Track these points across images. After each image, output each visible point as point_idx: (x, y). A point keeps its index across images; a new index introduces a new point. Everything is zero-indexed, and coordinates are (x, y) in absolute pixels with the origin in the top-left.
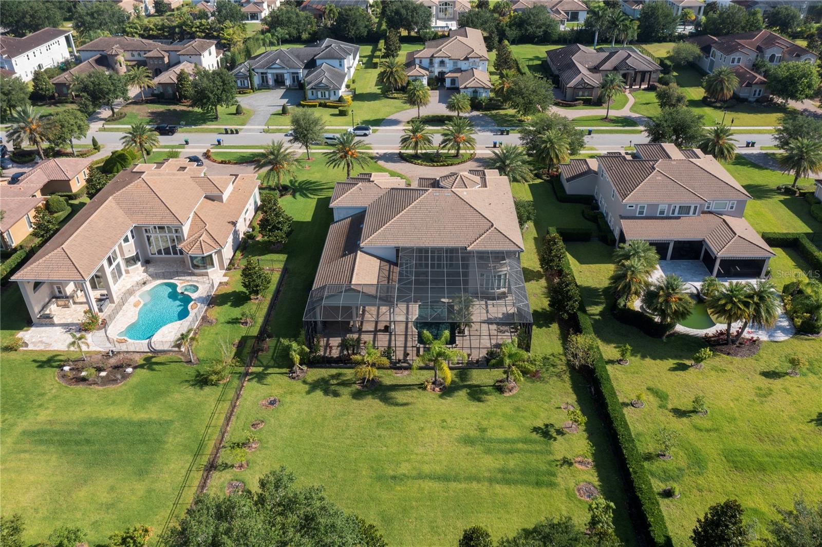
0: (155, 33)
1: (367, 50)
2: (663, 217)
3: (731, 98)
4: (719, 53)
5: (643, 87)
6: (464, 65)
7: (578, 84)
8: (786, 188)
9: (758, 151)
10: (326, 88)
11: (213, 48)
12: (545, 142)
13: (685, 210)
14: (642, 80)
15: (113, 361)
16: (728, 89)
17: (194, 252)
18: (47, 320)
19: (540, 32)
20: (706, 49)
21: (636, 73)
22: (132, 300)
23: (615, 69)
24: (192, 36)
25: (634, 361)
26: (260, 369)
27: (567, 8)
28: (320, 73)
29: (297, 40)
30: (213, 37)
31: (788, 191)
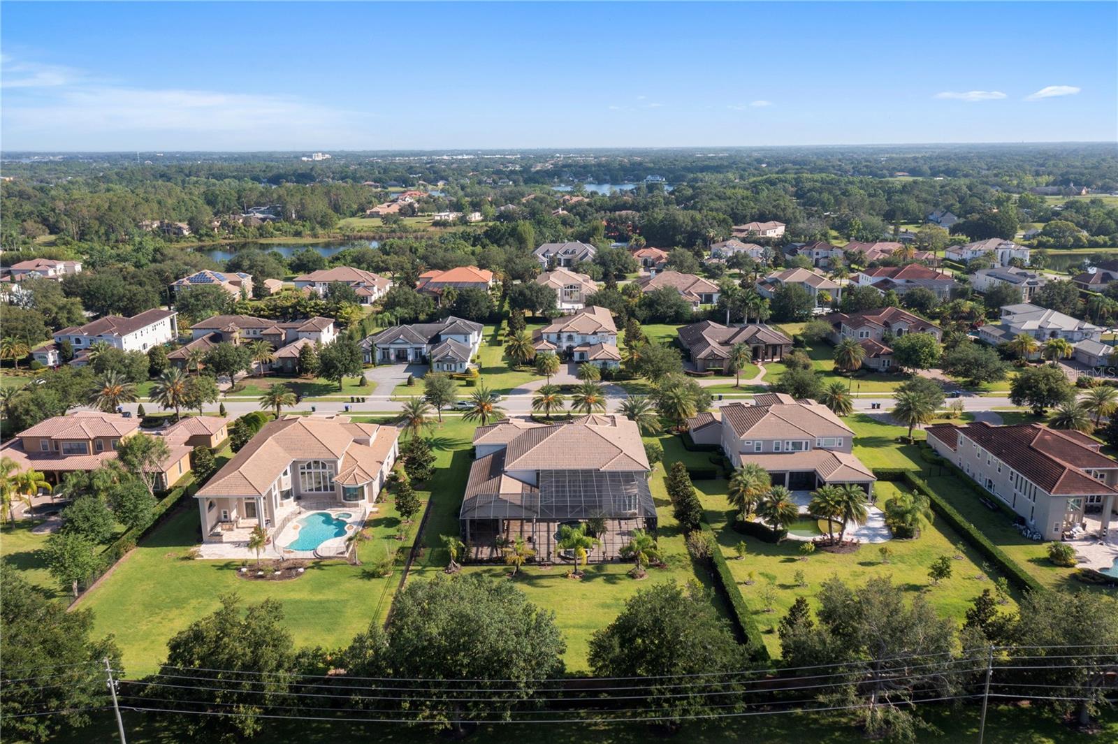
0: (266, 313)
1: (490, 330)
2: (778, 452)
3: (860, 369)
4: (848, 328)
5: (775, 360)
6: (592, 340)
7: (708, 356)
8: (902, 438)
9: (883, 412)
10: (453, 361)
11: (331, 326)
12: (671, 398)
13: (797, 446)
14: (774, 354)
15: (285, 565)
16: (856, 360)
17: (349, 483)
18: (217, 538)
19: (671, 312)
20: (837, 326)
21: (767, 346)
22: (290, 525)
23: (747, 342)
24: (306, 316)
25: (748, 558)
26: (420, 568)
27: (700, 290)
28: (445, 347)
29: (415, 320)
30: (331, 317)
31: (904, 440)
